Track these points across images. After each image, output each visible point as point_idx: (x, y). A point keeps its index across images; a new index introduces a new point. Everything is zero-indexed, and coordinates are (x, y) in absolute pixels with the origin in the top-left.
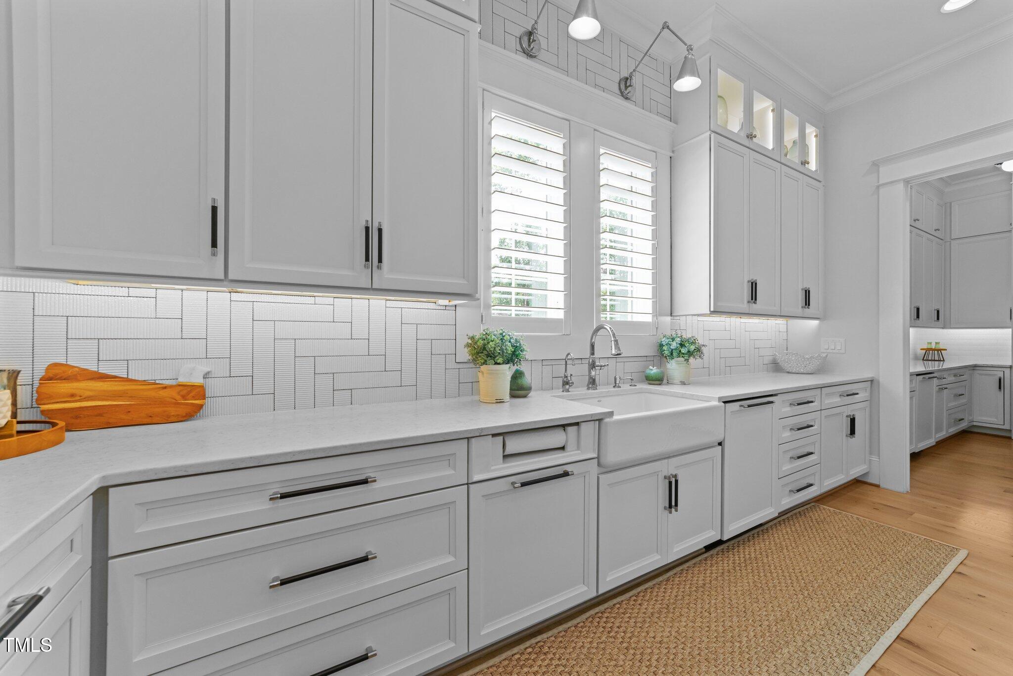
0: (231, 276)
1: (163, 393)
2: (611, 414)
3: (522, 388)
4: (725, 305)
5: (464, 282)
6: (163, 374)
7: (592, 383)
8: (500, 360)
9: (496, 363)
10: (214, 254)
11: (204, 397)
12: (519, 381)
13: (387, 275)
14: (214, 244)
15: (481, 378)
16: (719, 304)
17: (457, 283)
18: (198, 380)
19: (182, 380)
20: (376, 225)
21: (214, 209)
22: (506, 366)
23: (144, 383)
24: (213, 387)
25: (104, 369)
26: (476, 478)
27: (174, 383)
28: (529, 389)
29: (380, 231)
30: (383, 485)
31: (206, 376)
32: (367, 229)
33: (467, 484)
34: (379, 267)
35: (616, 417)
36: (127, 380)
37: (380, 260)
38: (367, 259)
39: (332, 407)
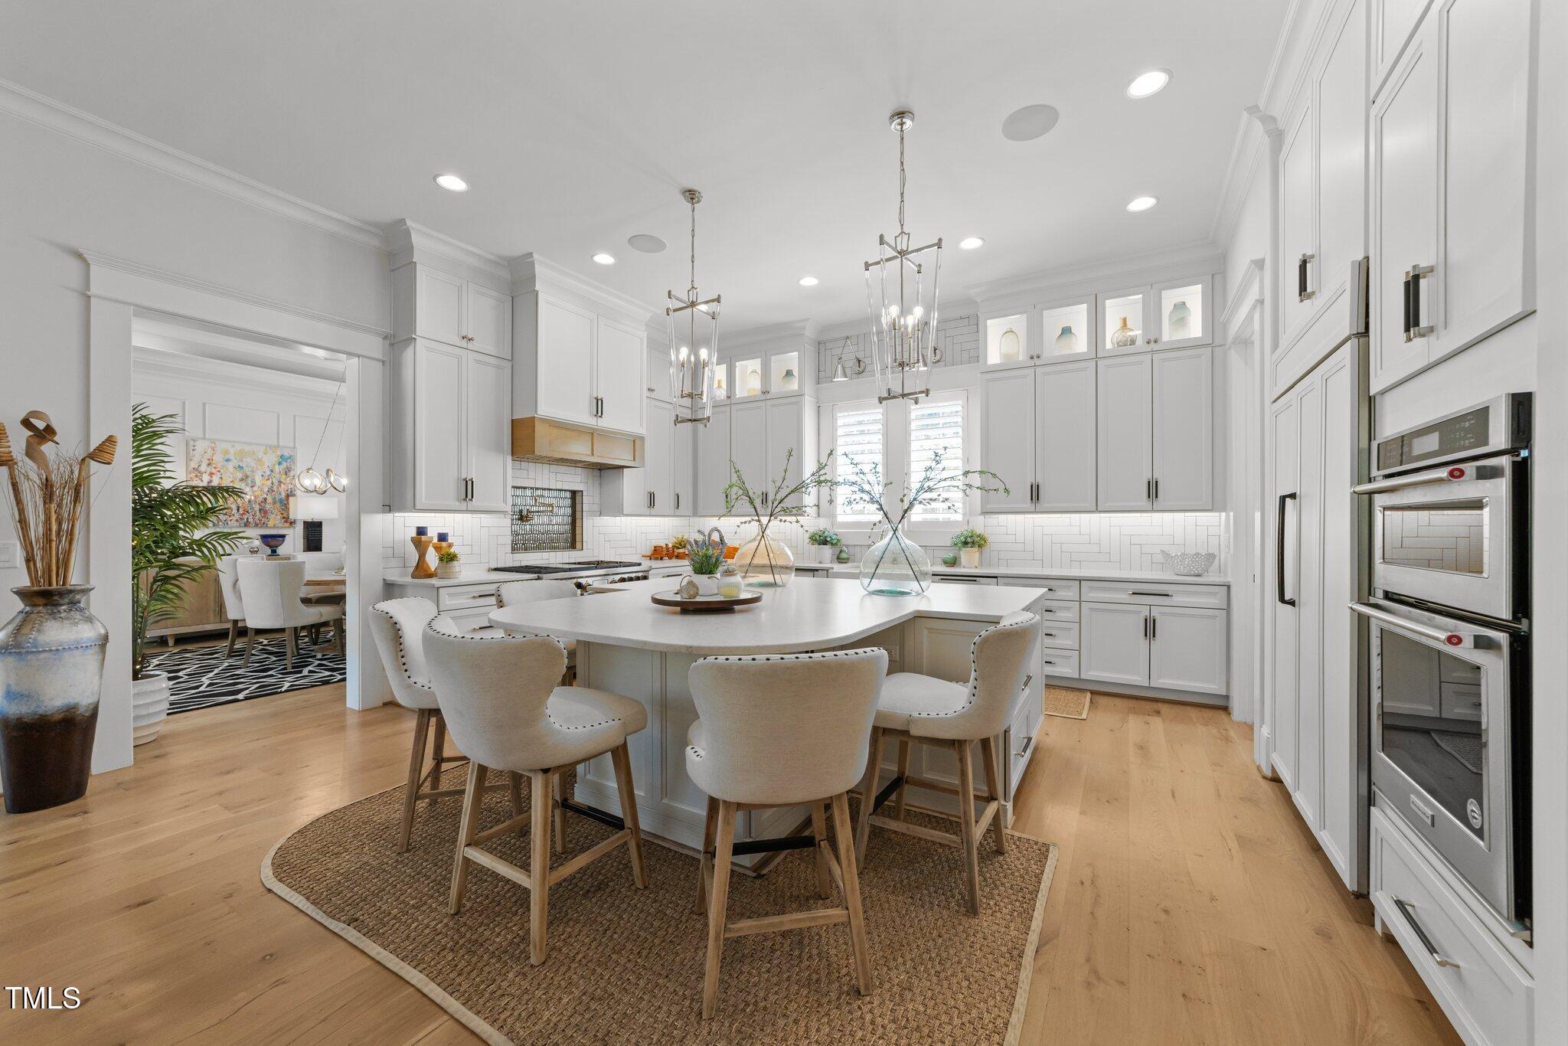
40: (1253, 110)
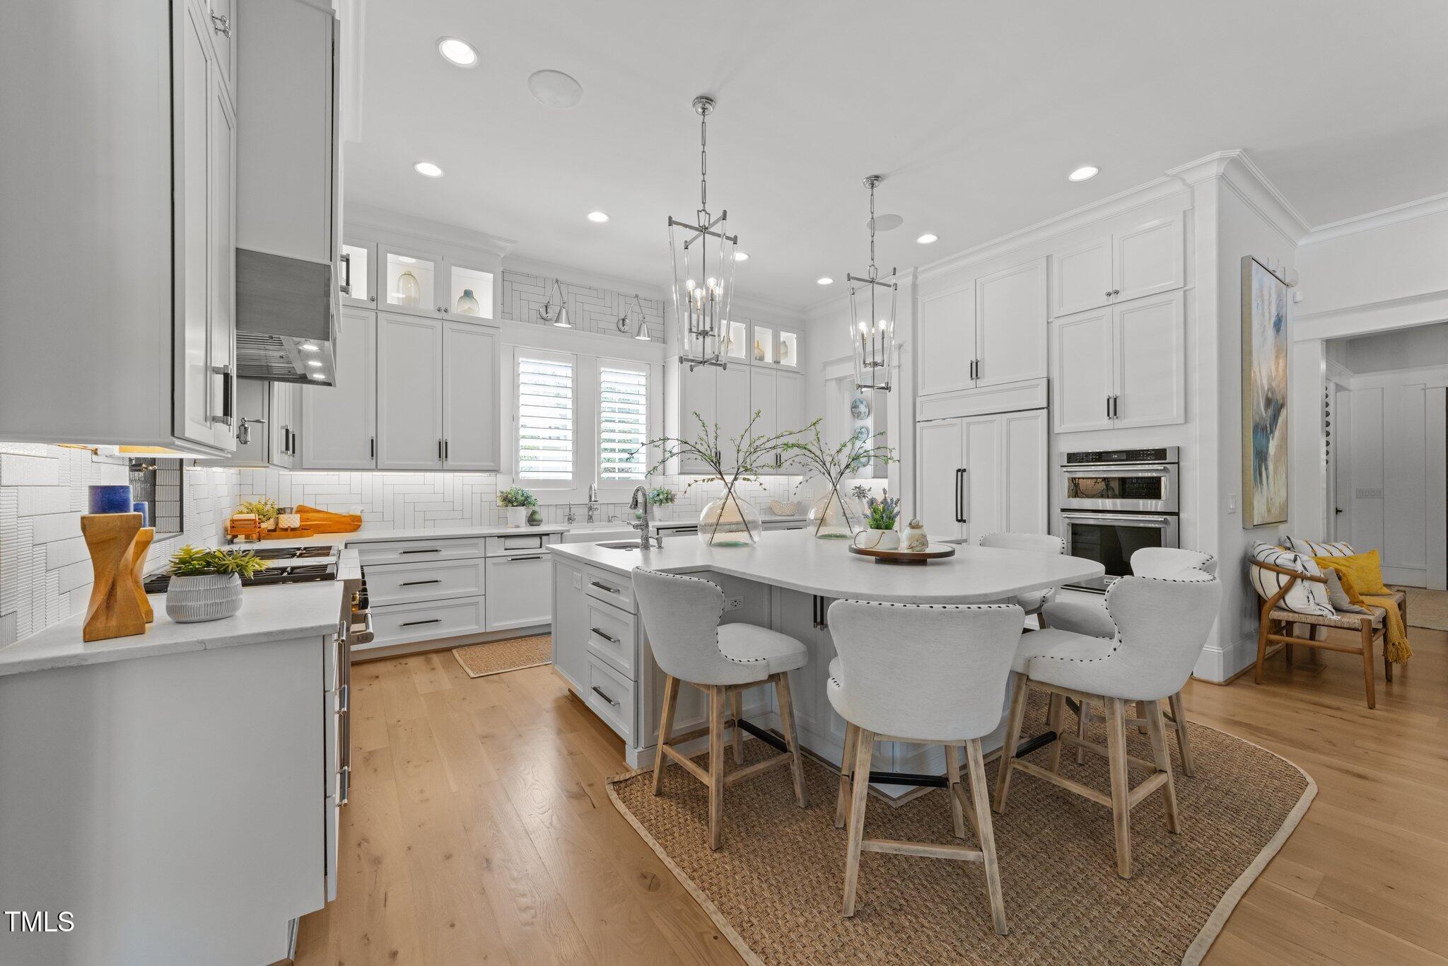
0: (379, 467)
1: (343, 519)
2: (568, 531)
3: (534, 520)
4: (687, 468)
5: (493, 464)
6: (342, 511)
7: (590, 518)
8: (515, 504)
9: (513, 506)
10: (372, 459)
11: (361, 522)
12: (534, 517)
13: (451, 462)
14: (372, 456)
15: (508, 515)
16: (685, 468)
17: (490, 465)
18: (359, 514)
19: (352, 513)
20: (444, 440)
21: (372, 441)
22: (523, 508)
23: (336, 514)
24: (365, 517)
25: (318, 508)
26: (488, 555)
27: (347, 515)
28: (541, 521)
29: (446, 443)
30: (445, 554)
31: (362, 511)
32: (440, 443)
33: (485, 558)
34: (446, 460)
35: (571, 532)
36: (327, 513)
37: (446, 457)
38: (440, 457)
39: (423, 529)
40: (916, 268)
